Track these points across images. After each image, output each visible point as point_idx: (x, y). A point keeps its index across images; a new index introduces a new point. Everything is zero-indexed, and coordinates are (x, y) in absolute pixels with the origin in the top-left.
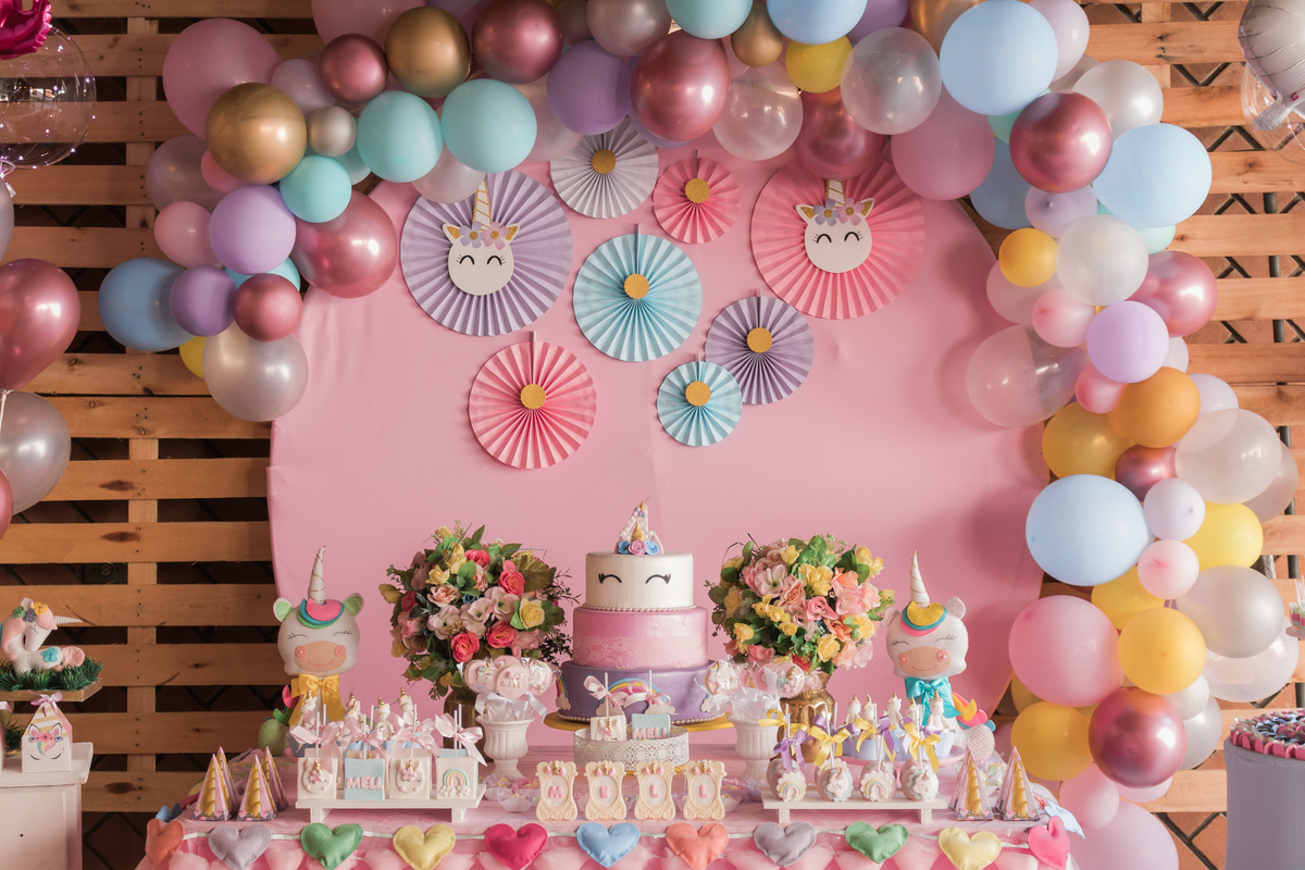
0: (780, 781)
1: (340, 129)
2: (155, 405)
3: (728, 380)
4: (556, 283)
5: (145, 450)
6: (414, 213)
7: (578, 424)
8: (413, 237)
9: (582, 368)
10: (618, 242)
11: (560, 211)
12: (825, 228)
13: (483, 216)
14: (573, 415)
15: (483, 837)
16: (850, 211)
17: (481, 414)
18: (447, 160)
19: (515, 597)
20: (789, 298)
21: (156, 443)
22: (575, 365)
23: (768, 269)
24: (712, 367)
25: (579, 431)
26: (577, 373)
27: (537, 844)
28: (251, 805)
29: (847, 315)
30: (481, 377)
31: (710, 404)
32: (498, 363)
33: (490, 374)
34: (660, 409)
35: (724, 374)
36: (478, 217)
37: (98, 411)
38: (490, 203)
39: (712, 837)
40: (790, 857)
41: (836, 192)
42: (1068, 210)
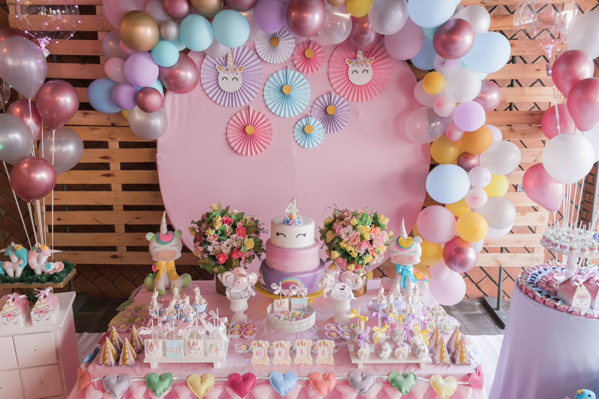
0: (359, 351)
1: (172, 30)
2: (116, 130)
3: (319, 124)
4: (257, 88)
5: (114, 145)
6: (205, 61)
7: (266, 140)
8: (205, 70)
9: (267, 120)
10: (280, 72)
11: (259, 61)
12: (356, 68)
13: (230, 63)
14: (264, 137)
15: (227, 380)
16: (365, 62)
17: (231, 135)
18: (215, 43)
19: (242, 238)
20: (342, 94)
21: (118, 143)
22: (265, 119)
23: (334, 83)
24: (314, 120)
25: (266, 142)
26: (265, 121)
27: (251, 384)
28: (124, 360)
29: (362, 101)
30: (231, 122)
31: (313, 133)
32: (237, 117)
33: (234, 121)
34: (295, 134)
35: (318, 122)
36: (229, 63)
37: (96, 132)
38: (233, 57)
39: (330, 380)
40: (365, 391)
41: (360, 55)
42: (452, 66)
